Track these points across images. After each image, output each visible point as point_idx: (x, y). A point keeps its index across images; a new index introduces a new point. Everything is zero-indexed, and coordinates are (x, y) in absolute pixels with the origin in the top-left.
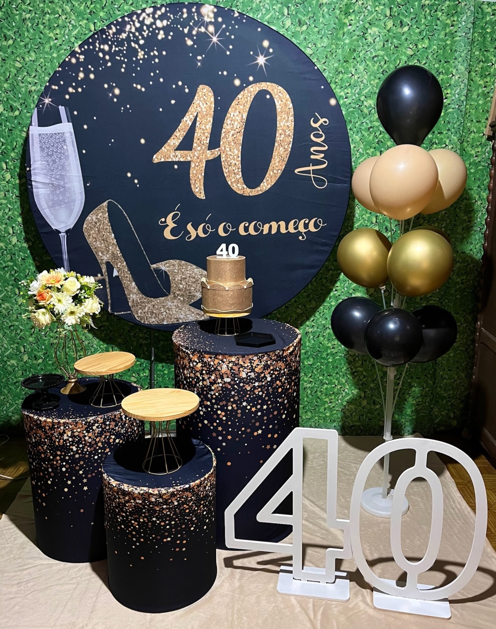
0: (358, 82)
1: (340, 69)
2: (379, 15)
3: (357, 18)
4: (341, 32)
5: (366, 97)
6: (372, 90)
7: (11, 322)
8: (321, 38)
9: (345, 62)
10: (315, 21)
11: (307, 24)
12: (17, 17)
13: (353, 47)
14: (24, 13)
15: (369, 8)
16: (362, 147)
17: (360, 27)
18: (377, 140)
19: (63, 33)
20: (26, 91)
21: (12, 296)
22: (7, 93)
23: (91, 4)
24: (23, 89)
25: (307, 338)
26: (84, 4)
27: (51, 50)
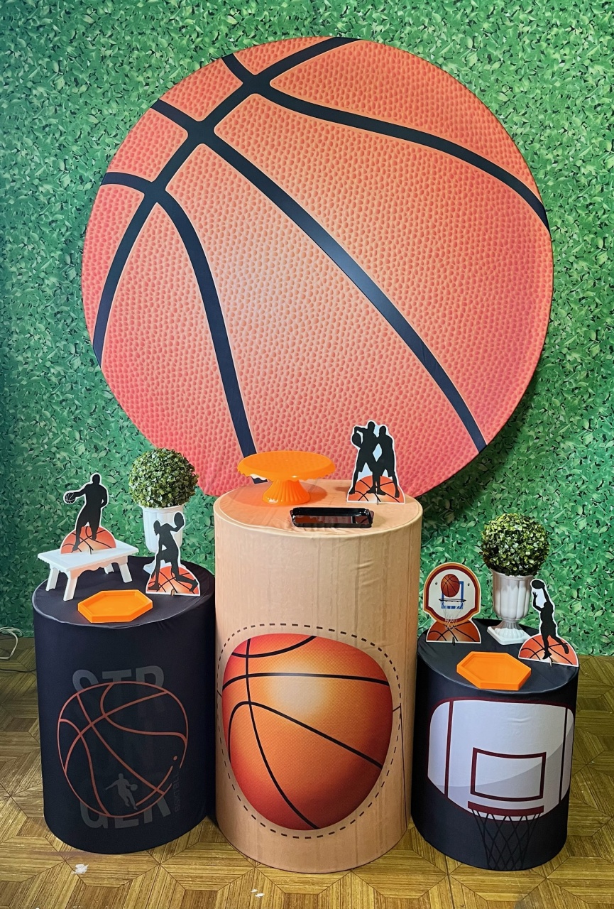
0: (573, 140)
1: (547, 123)
2: (605, 49)
3: (573, 52)
4: (550, 71)
5: (584, 162)
6: (593, 152)
7: (68, 480)
8: (520, 80)
9: (554, 112)
10: (511, 56)
11: (500, 60)
12: (93, 54)
13: (566, 92)
14: (103, 49)
15: (590, 38)
16: (578, 231)
17: (576, 65)
18: (599, 223)
19: (156, 75)
20: (102, 157)
21: (71, 442)
22: (76, 159)
23: (198, 37)
24: (99, 154)
25: (494, 508)
26: (188, 36)
27: (139, 99)
